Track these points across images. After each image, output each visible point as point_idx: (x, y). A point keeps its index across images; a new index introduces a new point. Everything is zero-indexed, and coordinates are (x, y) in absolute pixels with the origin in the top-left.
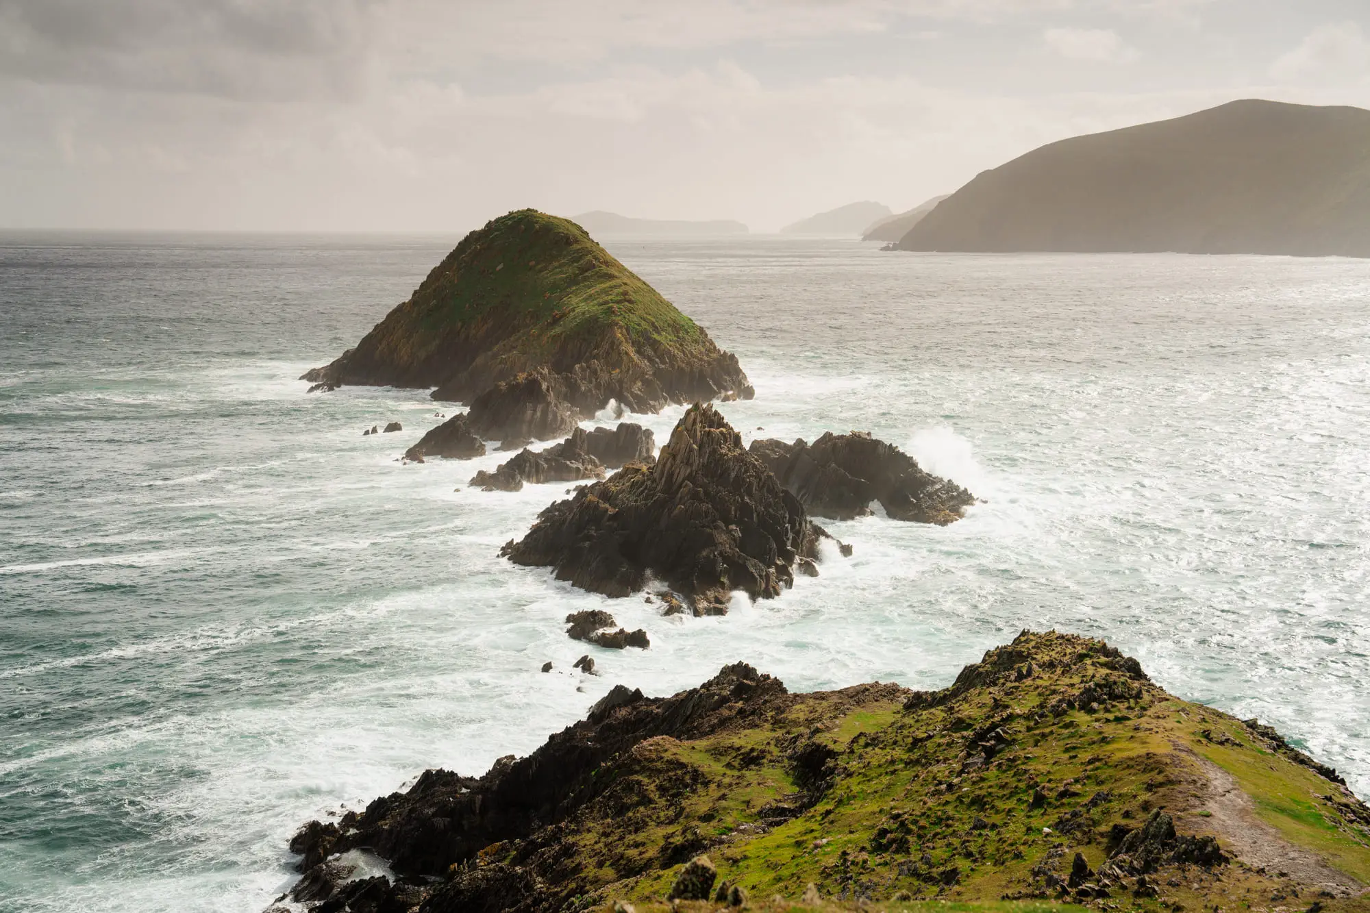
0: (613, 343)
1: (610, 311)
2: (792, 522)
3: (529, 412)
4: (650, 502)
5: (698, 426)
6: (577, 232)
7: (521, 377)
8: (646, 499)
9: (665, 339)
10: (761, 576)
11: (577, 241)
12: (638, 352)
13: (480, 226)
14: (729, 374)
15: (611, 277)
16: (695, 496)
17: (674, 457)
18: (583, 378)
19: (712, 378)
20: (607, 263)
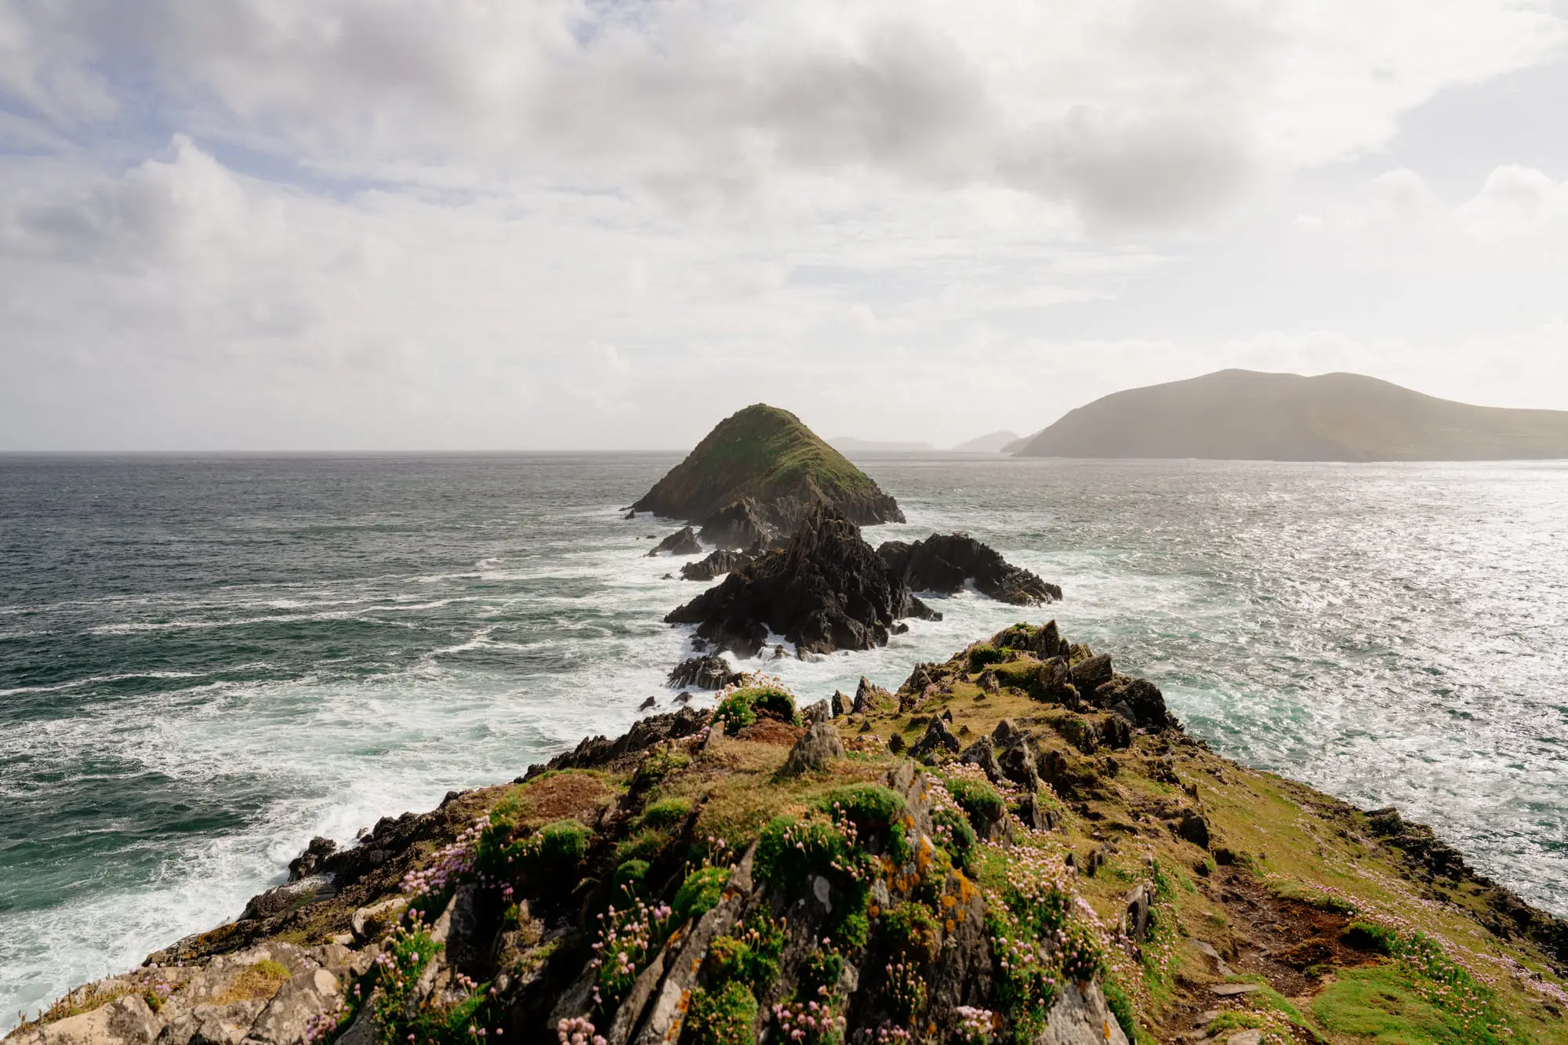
0: (804, 484)
1: (806, 465)
2: (893, 593)
3: (735, 526)
4: (779, 575)
5: (819, 516)
6: (790, 418)
7: (734, 504)
8: (776, 572)
9: (844, 485)
10: (859, 634)
11: (790, 422)
12: (825, 493)
13: (730, 415)
14: (888, 509)
15: (810, 444)
16: (811, 570)
17: (798, 540)
18: (782, 507)
19: (876, 511)
20: (808, 437)
